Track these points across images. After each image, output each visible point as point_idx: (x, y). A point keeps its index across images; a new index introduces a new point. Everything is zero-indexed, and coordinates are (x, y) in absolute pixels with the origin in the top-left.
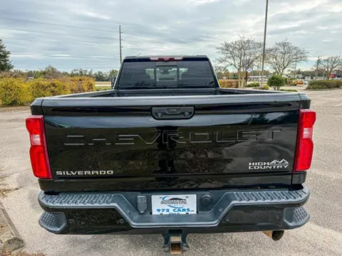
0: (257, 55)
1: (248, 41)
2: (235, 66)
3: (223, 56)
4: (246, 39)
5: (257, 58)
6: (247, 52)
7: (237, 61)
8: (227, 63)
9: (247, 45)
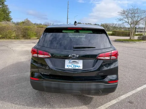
0: (142, 17)
1: (137, 9)
2: (128, 22)
3: (122, 17)
4: (136, 8)
5: (142, 19)
6: (136, 15)
7: (130, 20)
8: (124, 21)
9: (136, 11)
